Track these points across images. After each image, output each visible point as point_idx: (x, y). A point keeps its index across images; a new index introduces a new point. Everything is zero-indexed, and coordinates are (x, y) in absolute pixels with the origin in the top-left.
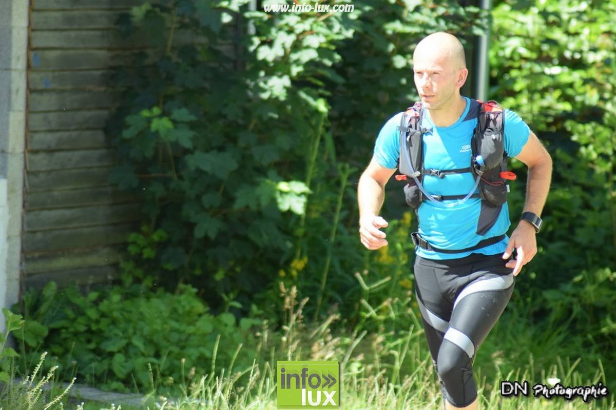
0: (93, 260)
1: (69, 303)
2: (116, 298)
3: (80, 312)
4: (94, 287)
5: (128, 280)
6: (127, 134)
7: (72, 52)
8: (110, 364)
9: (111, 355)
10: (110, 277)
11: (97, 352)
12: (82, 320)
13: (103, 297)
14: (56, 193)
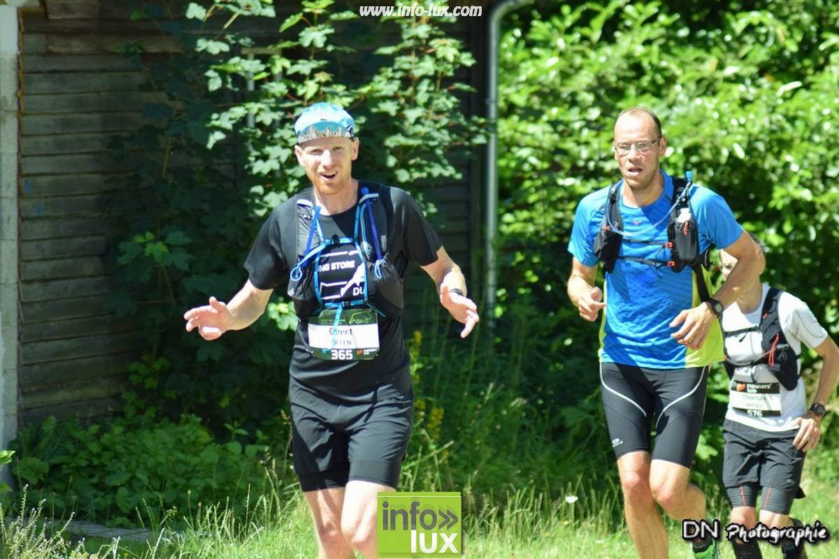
0: (94, 391)
1: (71, 438)
2: (118, 430)
3: (81, 445)
4: (94, 420)
5: (130, 411)
6: (122, 260)
7: (64, 177)
8: (114, 499)
9: (115, 489)
10: (110, 409)
11: (100, 487)
12: (83, 454)
13: (105, 430)
14: (52, 324)
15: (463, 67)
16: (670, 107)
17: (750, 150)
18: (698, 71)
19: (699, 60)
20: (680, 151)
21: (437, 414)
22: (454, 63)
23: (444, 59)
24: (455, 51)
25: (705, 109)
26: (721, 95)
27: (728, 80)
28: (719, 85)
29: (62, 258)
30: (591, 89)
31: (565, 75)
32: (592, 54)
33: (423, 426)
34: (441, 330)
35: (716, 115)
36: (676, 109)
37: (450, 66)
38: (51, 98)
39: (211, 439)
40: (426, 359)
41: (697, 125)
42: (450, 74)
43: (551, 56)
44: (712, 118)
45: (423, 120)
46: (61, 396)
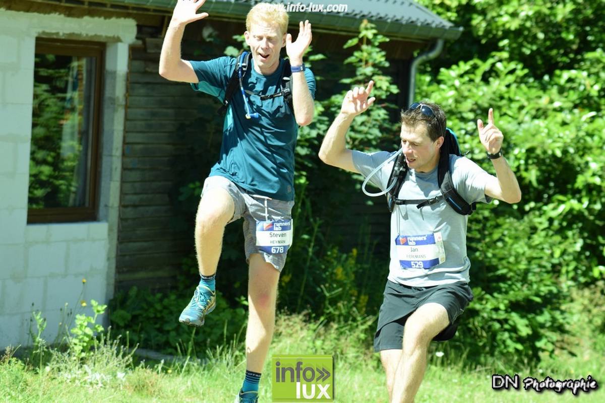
0: (160, 273)
1: (145, 300)
2: (173, 297)
3: (151, 305)
4: (160, 290)
5: (181, 286)
6: (181, 198)
7: (150, 146)
8: (168, 338)
9: (168, 332)
10: (169, 284)
11: (160, 330)
12: (152, 310)
13: (165, 296)
14: (138, 232)
15: (392, 94)
16: (519, 124)
17: (565, 152)
18: (537, 103)
19: (540, 97)
20: (524, 151)
21: (364, 299)
22: (387, 91)
23: (380, 88)
24: (387, 84)
25: (540, 127)
26: (550, 119)
27: (555, 110)
28: (550, 113)
29: (146, 193)
30: (472, 111)
31: (457, 101)
32: (474, 90)
33: (354, 305)
34: (370, 249)
35: (546, 131)
36: (523, 126)
37: (384, 93)
38: (146, 98)
39: (228, 306)
40: (359, 266)
41: (534, 136)
42: (384, 97)
43: (451, 90)
44: (543, 132)
45: (366, 124)
46: (141, 275)
